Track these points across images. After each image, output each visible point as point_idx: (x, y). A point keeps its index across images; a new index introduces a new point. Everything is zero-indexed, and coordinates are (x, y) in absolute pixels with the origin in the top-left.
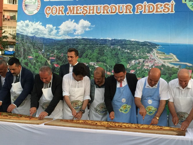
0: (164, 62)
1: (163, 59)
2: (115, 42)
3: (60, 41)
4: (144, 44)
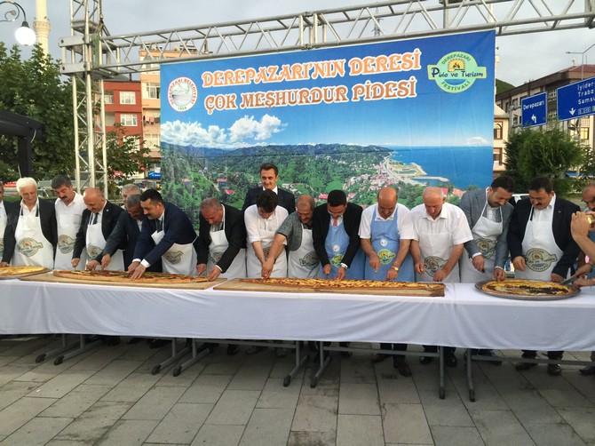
0: (403, 178)
1: (401, 173)
2: (321, 150)
3: (232, 152)
4: (369, 150)
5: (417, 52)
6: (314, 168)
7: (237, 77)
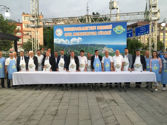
1: (108, 50)
2: (91, 45)
3: (71, 45)
4: (101, 45)
5: (111, 25)
6: (90, 49)
7: (72, 29)
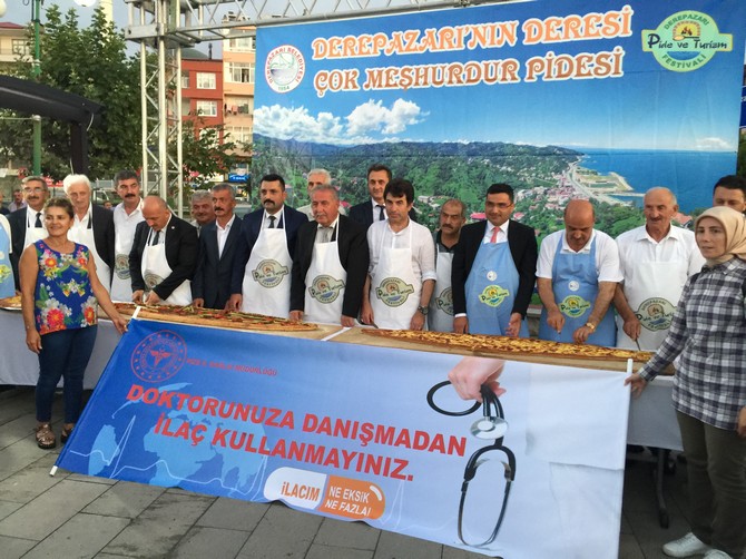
0: (596, 193)
1: (593, 186)
2: (476, 150)
3: (349, 149)
4: (547, 152)
5: (628, 10)
6: (466, 177)
7: (361, 46)
